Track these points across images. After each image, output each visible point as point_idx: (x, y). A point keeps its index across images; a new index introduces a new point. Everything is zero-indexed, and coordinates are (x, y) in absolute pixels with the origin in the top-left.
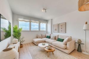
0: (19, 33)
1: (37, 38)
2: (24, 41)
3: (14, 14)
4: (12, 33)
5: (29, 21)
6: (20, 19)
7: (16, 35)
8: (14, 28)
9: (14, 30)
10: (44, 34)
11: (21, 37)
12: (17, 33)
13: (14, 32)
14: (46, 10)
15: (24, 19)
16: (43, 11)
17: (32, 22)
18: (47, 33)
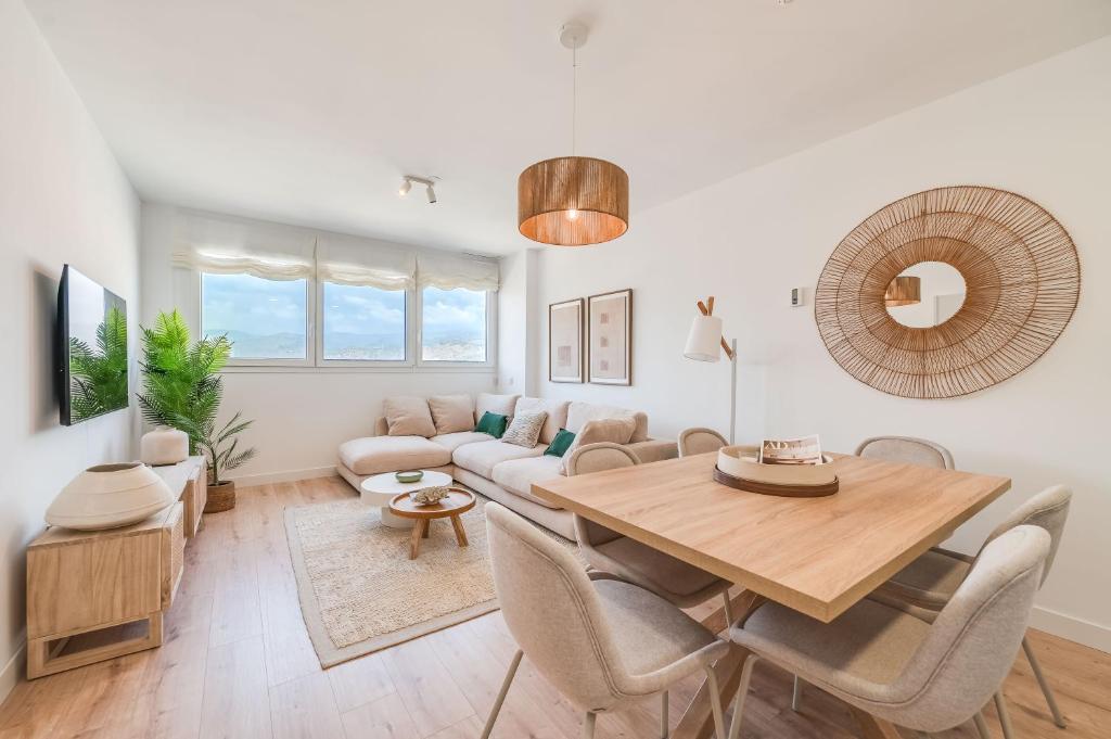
0: (203, 383)
1: (384, 428)
2: (247, 455)
3: (148, 206)
4: (137, 383)
5: (304, 271)
6: (208, 253)
7: (172, 399)
8: (148, 333)
9: (152, 357)
10: (457, 396)
11: (220, 420)
12: (187, 380)
13: (155, 370)
14: (429, 183)
15: (253, 248)
16: (402, 193)
17: (328, 276)
18: (496, 385)
